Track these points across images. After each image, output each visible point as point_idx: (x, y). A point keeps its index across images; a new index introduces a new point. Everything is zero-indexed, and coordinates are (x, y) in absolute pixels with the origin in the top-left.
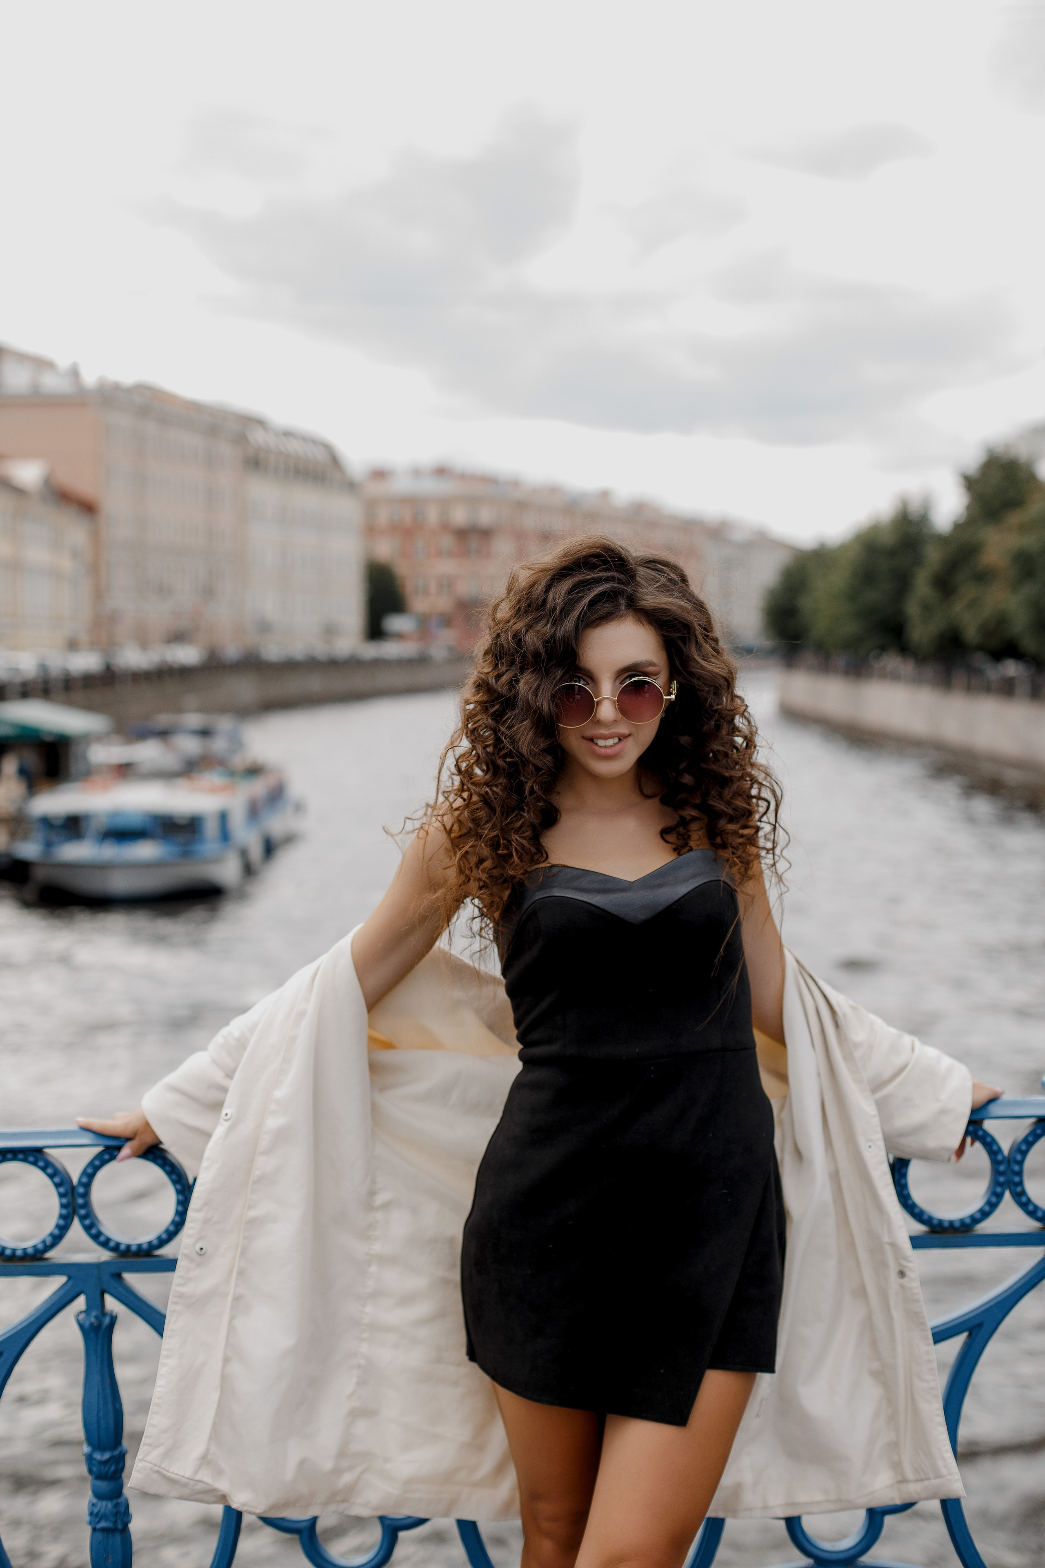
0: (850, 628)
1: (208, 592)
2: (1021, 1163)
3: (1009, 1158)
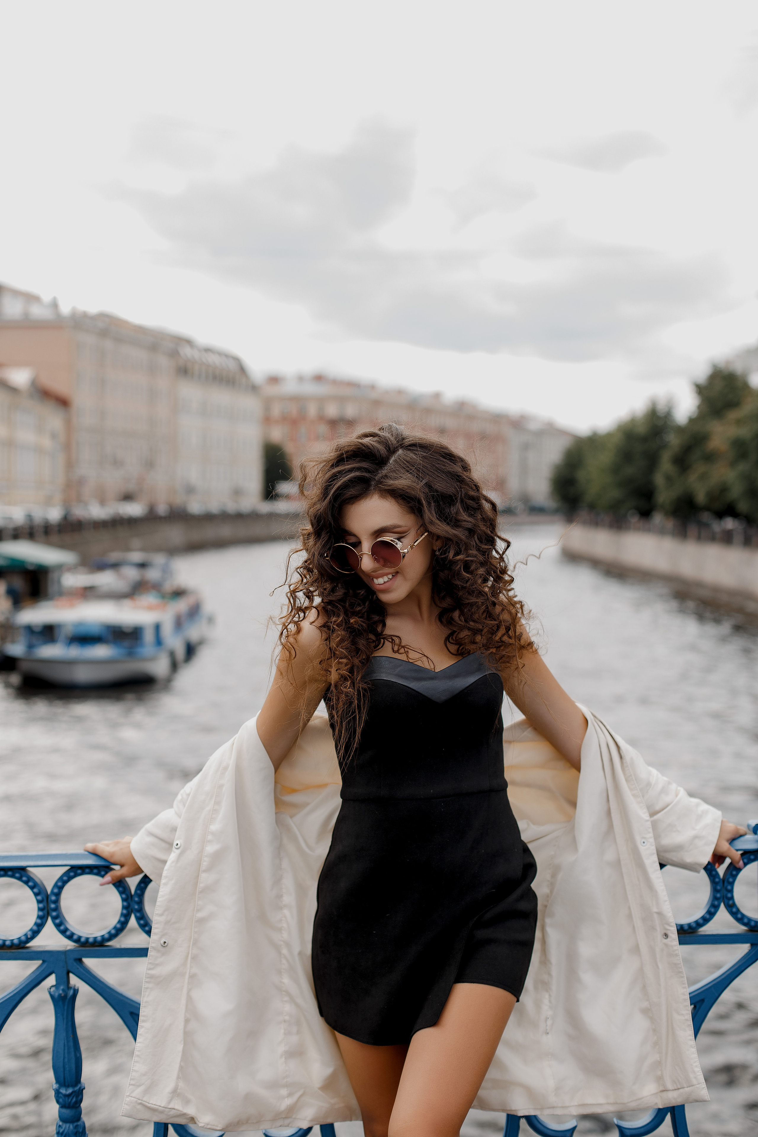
0: (615, 494)
1: (150, 464)
2: (732, 884)
3: (723, 881)
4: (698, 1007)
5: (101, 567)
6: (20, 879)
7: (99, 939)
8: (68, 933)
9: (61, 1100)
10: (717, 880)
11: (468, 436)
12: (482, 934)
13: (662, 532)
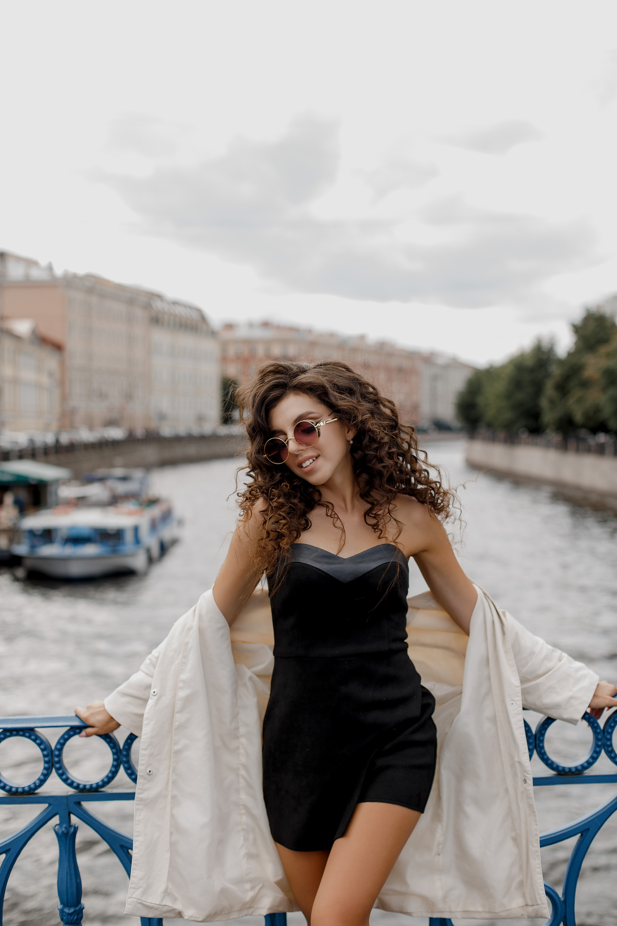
0: (509, 415)
1: (129, 397)
2: (611, 734)
3: (604, 731)
4: (584, 835)
5: (90, 480)
6: (29, 737)
7: (94, 786)
8: (69, 781)
9: (65, 918)
10: (598, 731)
11: (388, 370)
12: (381, 762)
13: (548, 445)
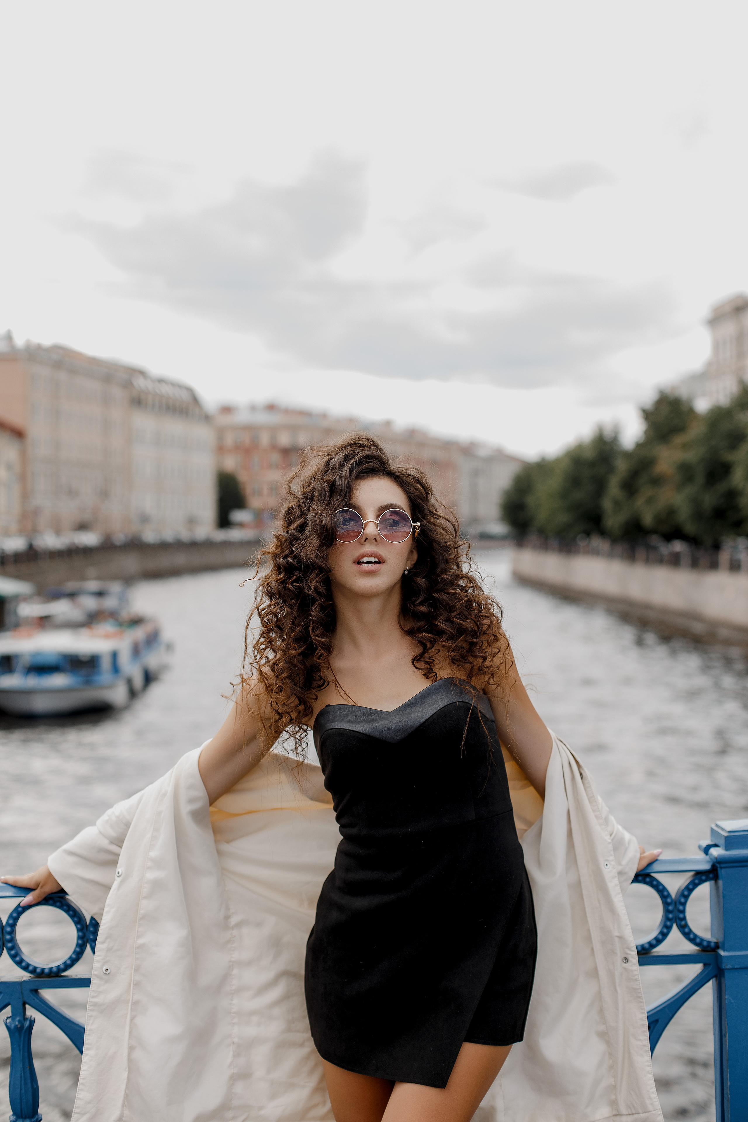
0: (562, 518)
1: (104, 494)
2: (684, 905)
3: (675, 902)
4: (652, 1027)
5: (56, 596)
7: (55, 969)
8: (24, 964)
10: (669, 900)
